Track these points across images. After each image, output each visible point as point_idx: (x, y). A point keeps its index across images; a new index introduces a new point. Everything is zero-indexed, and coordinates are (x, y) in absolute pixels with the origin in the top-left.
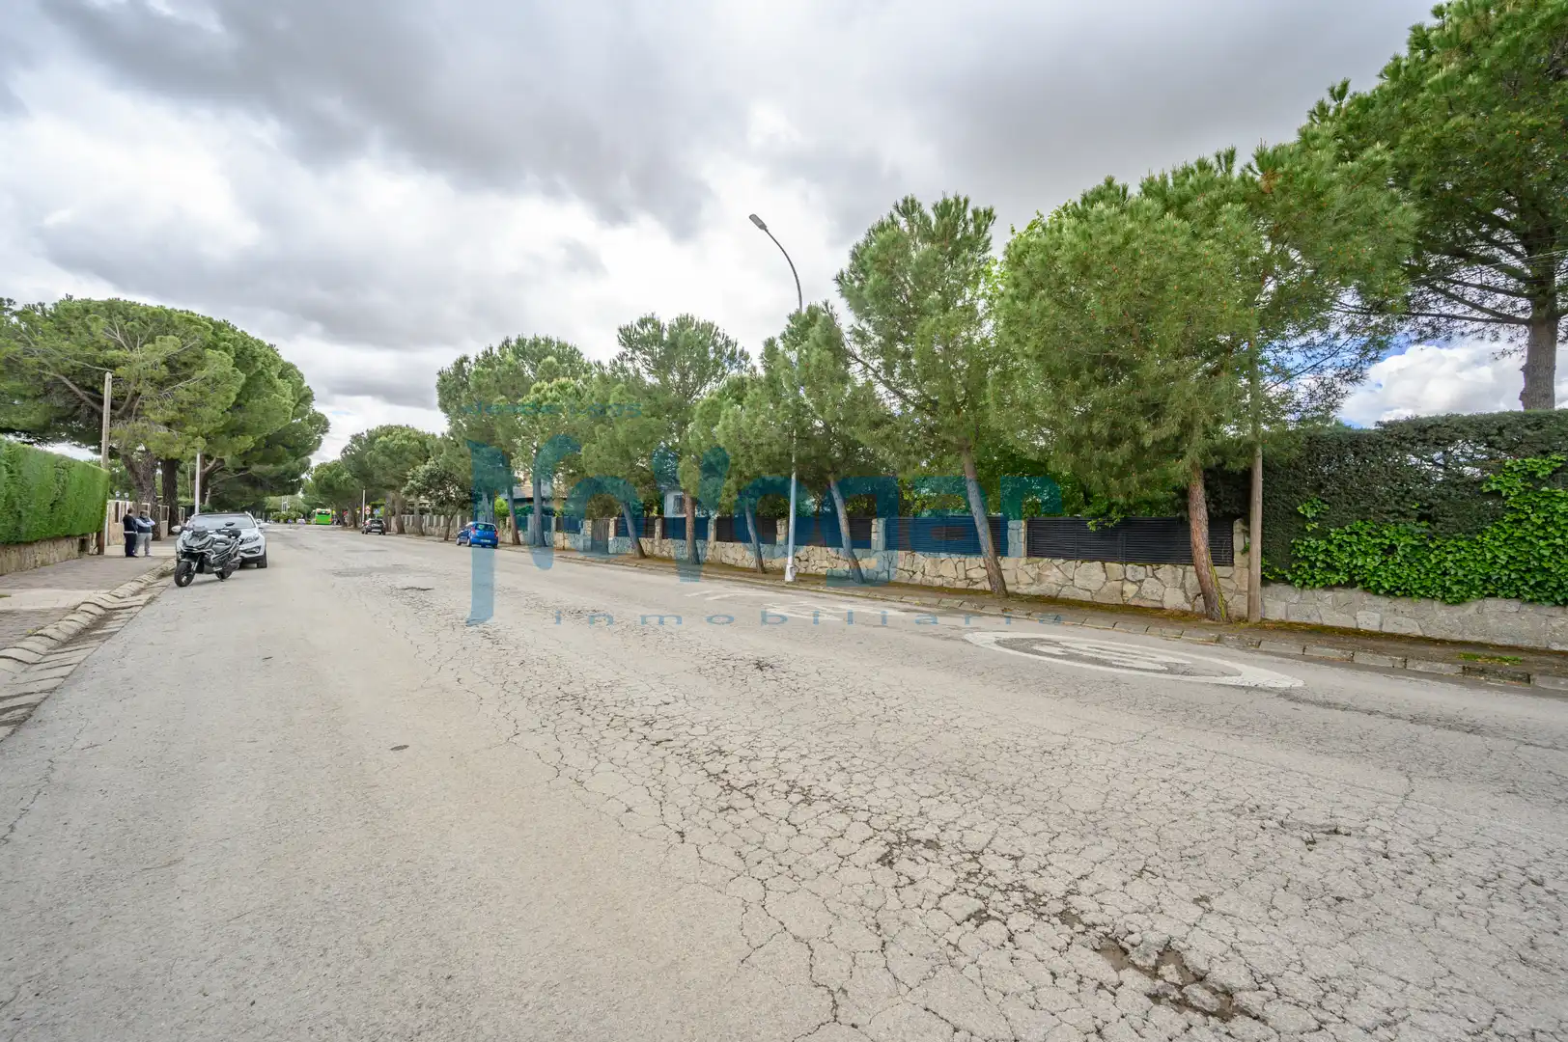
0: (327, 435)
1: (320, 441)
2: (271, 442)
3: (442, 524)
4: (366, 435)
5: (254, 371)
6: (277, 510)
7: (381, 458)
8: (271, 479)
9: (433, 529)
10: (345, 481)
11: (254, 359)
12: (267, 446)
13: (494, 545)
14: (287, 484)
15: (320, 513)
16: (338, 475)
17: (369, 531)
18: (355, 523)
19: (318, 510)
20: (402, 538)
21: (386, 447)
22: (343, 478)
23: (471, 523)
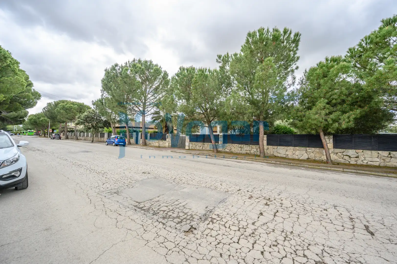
0: (40, 100)
1: (36, 103)
2: (13, 100)
3: (90, 136)
4: (53, 103)
5: (5, 64)
6: (12, 131)
7: (62, 111)
8: (11, 118)
9: (81, 138)
10: (42, 120)
11: (5, 58)
12: (10, 103)
13: (124, 145)
14: (18, 120)
15: (29, 132)
16: (39, 118)
17: (54, 138)
18: (45, 135)
19: (29, 130)
20: (67, 141)
21: (64, 107)
22: (41, 119)
23: (114, 136)
